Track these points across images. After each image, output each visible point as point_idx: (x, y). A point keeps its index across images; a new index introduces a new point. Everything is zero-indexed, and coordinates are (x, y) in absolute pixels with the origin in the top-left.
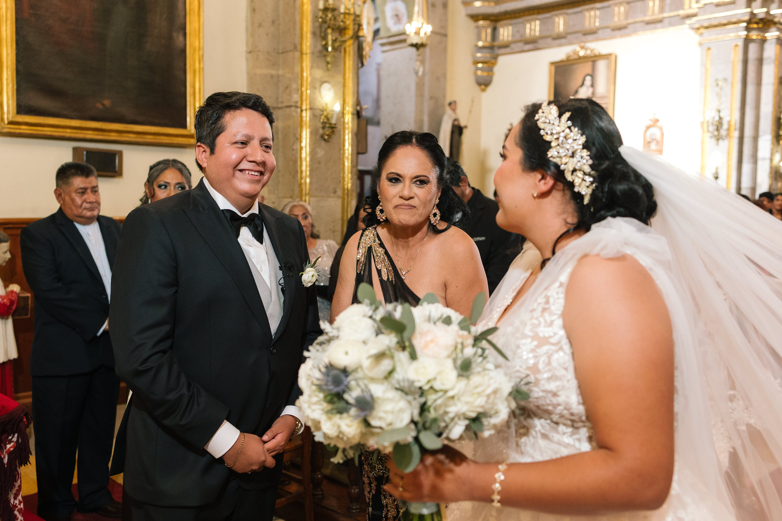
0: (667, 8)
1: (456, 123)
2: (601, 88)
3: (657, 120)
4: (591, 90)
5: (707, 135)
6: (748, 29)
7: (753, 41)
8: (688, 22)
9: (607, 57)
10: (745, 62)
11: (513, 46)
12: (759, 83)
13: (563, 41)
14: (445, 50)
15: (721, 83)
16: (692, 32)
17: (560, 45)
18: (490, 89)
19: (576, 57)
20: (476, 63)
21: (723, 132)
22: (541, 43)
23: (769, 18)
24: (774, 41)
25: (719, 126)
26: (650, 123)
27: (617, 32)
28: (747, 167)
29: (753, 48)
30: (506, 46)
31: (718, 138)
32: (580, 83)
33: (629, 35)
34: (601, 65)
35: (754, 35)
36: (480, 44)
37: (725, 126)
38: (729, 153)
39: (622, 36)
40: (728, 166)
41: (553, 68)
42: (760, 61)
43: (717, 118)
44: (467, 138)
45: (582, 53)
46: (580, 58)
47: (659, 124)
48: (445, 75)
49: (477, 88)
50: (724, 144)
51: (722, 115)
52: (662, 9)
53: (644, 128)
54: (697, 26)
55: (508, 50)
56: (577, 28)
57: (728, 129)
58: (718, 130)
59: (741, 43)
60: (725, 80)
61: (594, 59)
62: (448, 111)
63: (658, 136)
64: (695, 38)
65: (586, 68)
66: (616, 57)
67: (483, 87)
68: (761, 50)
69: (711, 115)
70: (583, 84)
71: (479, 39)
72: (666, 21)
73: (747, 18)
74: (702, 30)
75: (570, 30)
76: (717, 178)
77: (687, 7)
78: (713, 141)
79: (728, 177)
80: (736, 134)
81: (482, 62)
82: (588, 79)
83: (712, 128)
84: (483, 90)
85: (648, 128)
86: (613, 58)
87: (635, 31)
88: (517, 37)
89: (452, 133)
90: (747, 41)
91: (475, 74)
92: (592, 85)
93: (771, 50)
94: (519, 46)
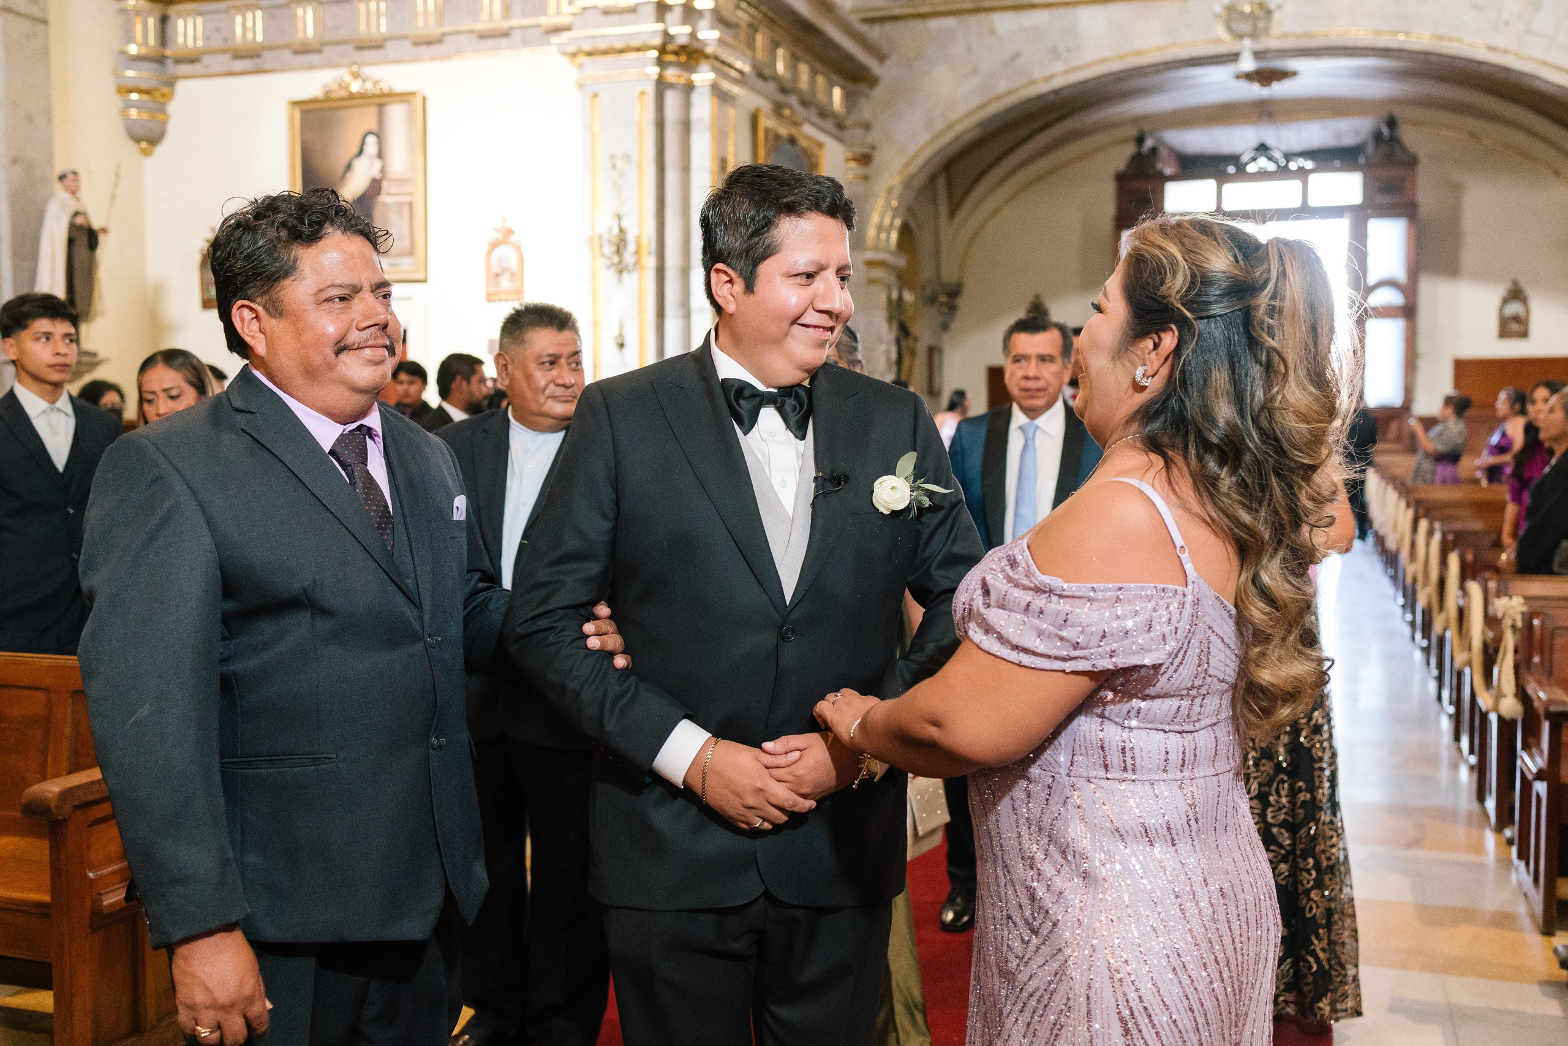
0: (517, 9)
1: (79, 220)
2: (398, 161)
3: (510, 232)
4: (378, 164)
5: (602, 263)
6: (661, 63)
7: (671, 86)
8: (555, 39)
9: (405, 97)
10: (660, 125)
11: (207, 60)
12: (686, 168)
13: (315, 58)
14: (45, 54)
15: (620, 164)
16: (565, 61)
17: (311, 67)
18: (160, 150)
19: (343, 93)
20: (124, 90)
21: (629, 258)
22: (269, 59)
23: (696, 45)
24: (707, 91)
25: (620, 245)
26: (495, 236)
27: (424, 50)
28: (673, 326)
29: (672, 99)
30: (193, 59)
31: (621, 269)
32: (355, 149)
33: (447, 57)
34: (396, 113)
35: (671, 74)
36: (133, 49)
37: (631, 247)
38: (640, 299)
39: (433, 58)
40: (641, 323)
41: (297, 115)
42: (686, 126)
43: (616, 231)
45: (355, 87)
46: (351, 97)
47: (513, 238)
48: (47, 114)
49: (132, 147)
50: (630, 279)
51: (624, 224)
52: (507, 11)
53: (485, 247)
54: (571, 49)
55: (197, 68)
56: (341, 35)
57: (637, 252)
58: (619, 252)
59: (650, 89)
60: (627, 157)
61: (381, 100)
62: (61, 194)
63: (514, 264)
64: (568, 71)
65: (363, 119)
66: (424, 99)
67: (144, 145)
68: (687, 105)
69: (607, 226)
70: (360, 152)
71: (130, 38)
72: (516, 35)
73: (658, 41)
74: (581, 59)
75: (328, 37)
76: (622, 345)
77: (552, 10)
78: (612, 274)
79: (641, 343)
80: (651, 262)
81: (140, 91)
82: (371, 140)
83: (608, 250)
84: (146, 153)
85: (494, 245)
86: (418, 101)
87: (459, 52)
88: (217, 42)
89: (71, 242)
90: (661, 85)
91: (124, 113)
92: (380, 155)
93: (702, 106)
94: (222, 61)
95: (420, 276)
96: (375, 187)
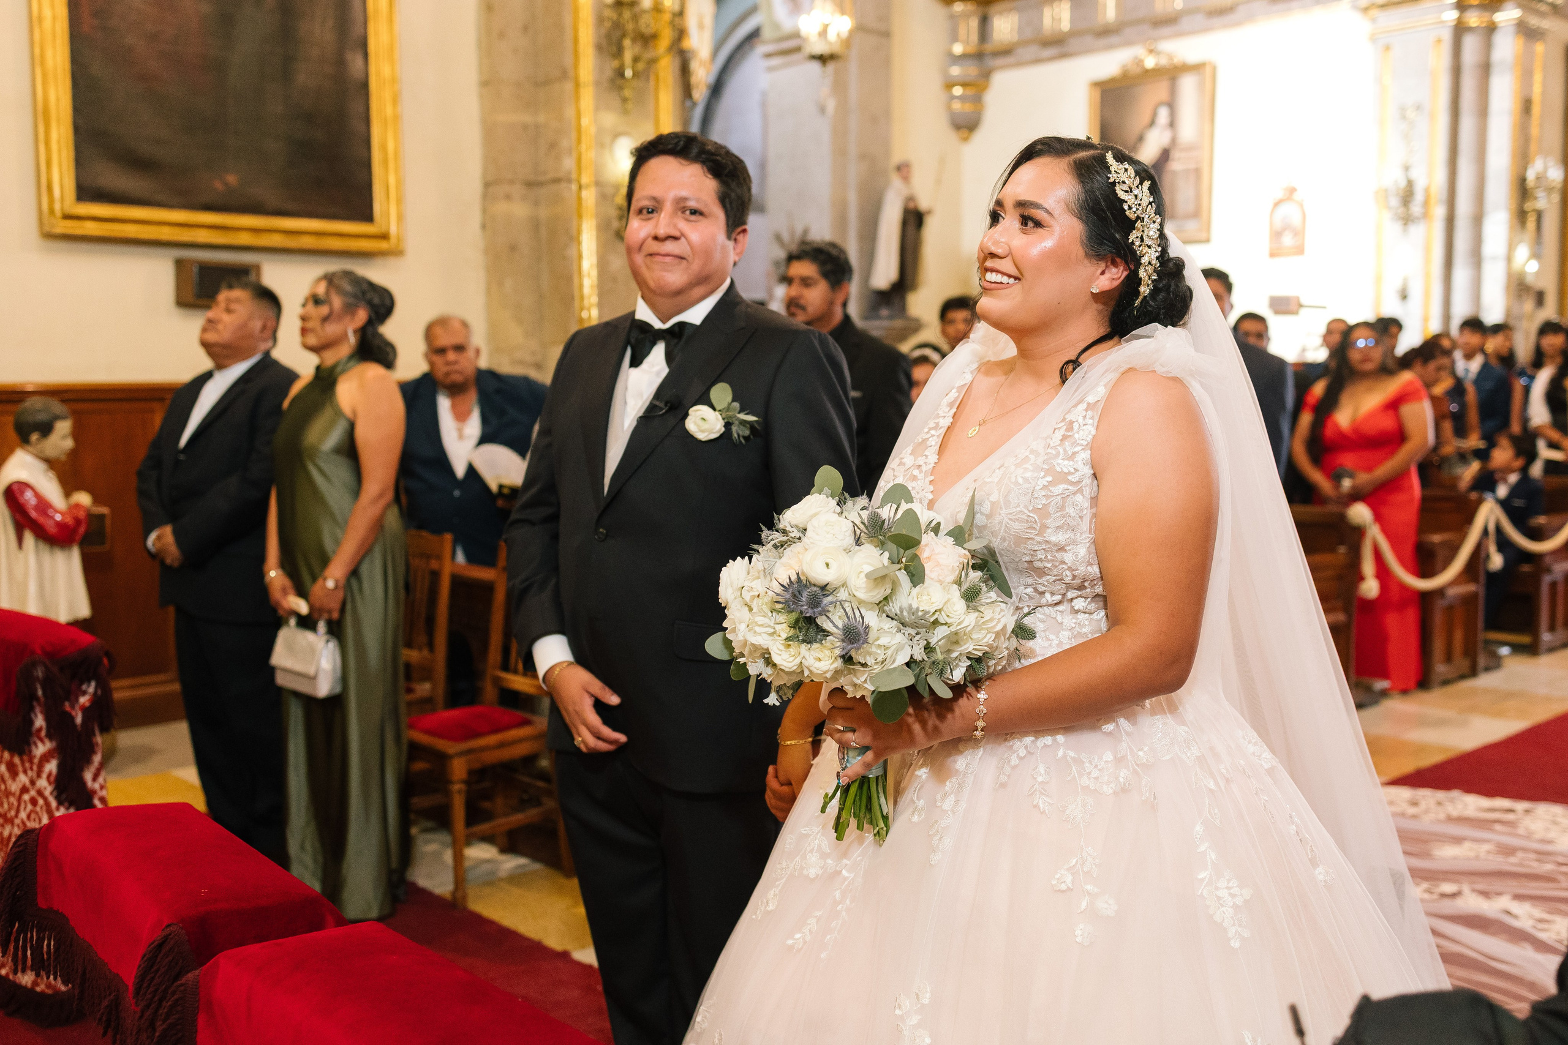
1: (911, 205)
2: (1188, 129)
4: (1168, 134)
5: (1387, 216)
6: (1460, 7)
7: (1470, 29)
9: (1196, 68)
10: (1456, 71)
11: (1020, 51)
12: (1483, 112)
13: (1114, 39)
14: (887, 63)
15: (1411, 114)
16: (1358, 16)
17: (1110, 47)
18: (977, 136)
19: (1138, 70)
20: (949, 85)
21: (1416, 208)
22: (1073, 44)
24: (1511, 30)
25: (1407, 195)
26: (1280, 195)
27: (1216, 21)
28: (1461, 275)
29: (1471, 44)
30: (1006, 51)
31: (1407, 220)
32: (1146, 119)
33: (1238, 24)
34: (1188, 85)
35: (1474, 19)
36: (958, 49)
37: (1419, 197)
38: (1427, 249)
39: (1226, 26)
40: (1427, 275)
41: (1097, 94)
42: (1485, 69)
43: (1403, 184)
44: (932, 234)
45: (1150, 63)
46: (1146, 72)
47: (1296, 196)
48: (887, 113)
49: (952, 136)
50: (1417, 231)
51: (1414, 174)
54: (1365, 3)
55: (1011, 59)
56: (1140, 14)
57: (1426, 203)
58: (1405, 203)
59: (1447, 35)
60: (1418, 107)
61: (1172, 73)
62: (896, 182)
63: (1296, 221)
64: (1360, 26)
65: (1159, 91)
66: (1214, 68)
67: (965, 132)
68: (1488, 46)
69: (1395, 179)
70: (1152, 123)
71: (955, 38)
74: (1374, 12)
75: (1129, 18)
76: (1405, 297)
78: (1398, 227)
79: (1427, 294)
80: (1439, 212)
81: (964, 85)
82: (1163, 111)
83: (1395, 202)
84: (965, 139)
85: (1277, 204)
86: (1208, 70)
87: (1250, 17)
88: (1028, 34)
89: (905, 224)
90: (1460, 30)
91: (949, 107)
92: (1172, 124)
93: (1506, 46)
94: (1032, 51)
95: (1204, 236)
96: (1165, 155)
